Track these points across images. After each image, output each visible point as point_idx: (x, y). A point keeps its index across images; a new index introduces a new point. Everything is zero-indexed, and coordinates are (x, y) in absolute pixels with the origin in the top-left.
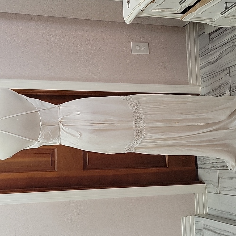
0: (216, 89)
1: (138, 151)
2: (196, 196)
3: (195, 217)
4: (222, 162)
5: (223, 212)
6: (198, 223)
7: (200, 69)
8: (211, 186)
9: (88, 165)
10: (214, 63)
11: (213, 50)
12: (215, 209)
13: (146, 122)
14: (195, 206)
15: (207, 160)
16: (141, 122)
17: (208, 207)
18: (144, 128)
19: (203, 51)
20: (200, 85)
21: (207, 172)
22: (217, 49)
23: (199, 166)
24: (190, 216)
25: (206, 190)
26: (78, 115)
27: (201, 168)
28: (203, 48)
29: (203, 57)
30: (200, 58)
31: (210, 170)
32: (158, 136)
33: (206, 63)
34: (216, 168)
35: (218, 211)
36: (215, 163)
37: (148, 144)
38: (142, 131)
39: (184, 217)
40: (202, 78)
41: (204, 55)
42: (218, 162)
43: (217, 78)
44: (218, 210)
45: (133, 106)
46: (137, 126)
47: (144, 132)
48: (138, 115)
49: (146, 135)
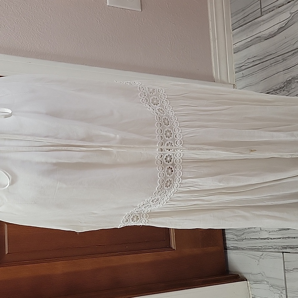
0: (277, 90)
1: (152, 223)
4: (294, 238)
7: (234, 53)
9: (7, 253)
10: (273, 37)
11: (270, 12)
13: (187, 146)
15: (254, 232)
16: (175, 146)
18: (180, 162)
19: (240, 16)
20: (234, 85)
21: (253, 257)
22: (279, 7)
23: (229, 244)
25: (250, 292)
26: (6, 117)
27: (236, 248)
28: (242, 10)
29: (240, 28)
30: (233, 31)
31: (261, 253)
32: (209, 183)
33: (249, 40)
34: (277, 250)
36: (274, 239)
37: (183, 204)
38: (175, 171)
40: (239, 69)
41: (244, 25)
42: (283, 238)
43: (280, 67)
45: (152, 104)
46: (165, 157)
47: (180, 173)
48: (167, 128)
49: (184, 181)
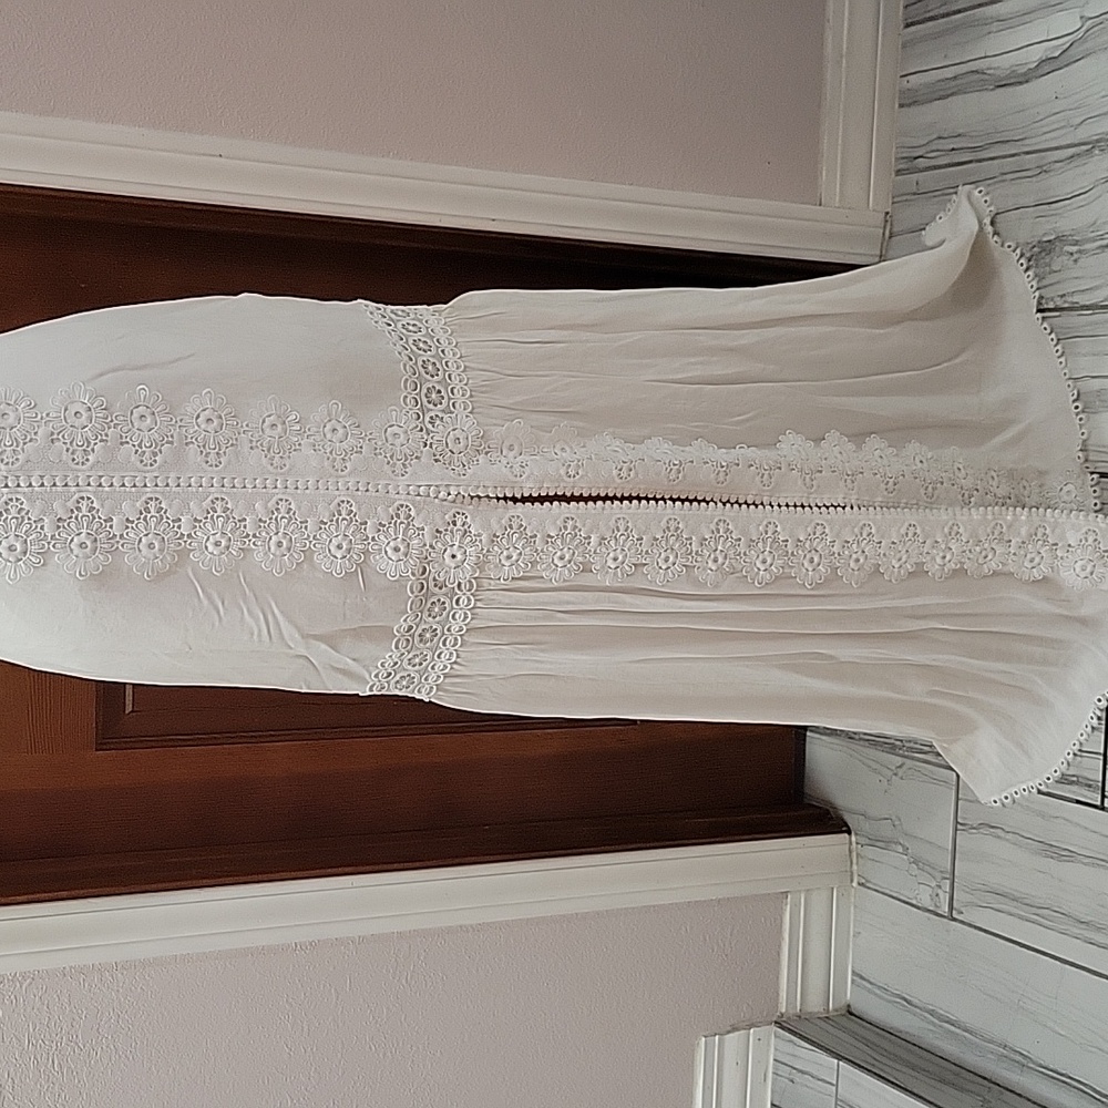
2: (795, 906)
3: (776, 1036)
5: (966, 1034)
6: (798, 1077)
7: (901, 106)
8: (893, 857)
10: (1020, 83)
12: (906, 1000)
14: (778, 962)
17: (854, 973)
20: (887, 213)
21: (874, 766)
24: (752, 1031)
25: (855, 867)
31: (899, 760)
33: (949, 73)
35: (926, 1015)
39: (717, 1037)
40: (910, 164)
41: (943, 16)
44: (932, 1013)
